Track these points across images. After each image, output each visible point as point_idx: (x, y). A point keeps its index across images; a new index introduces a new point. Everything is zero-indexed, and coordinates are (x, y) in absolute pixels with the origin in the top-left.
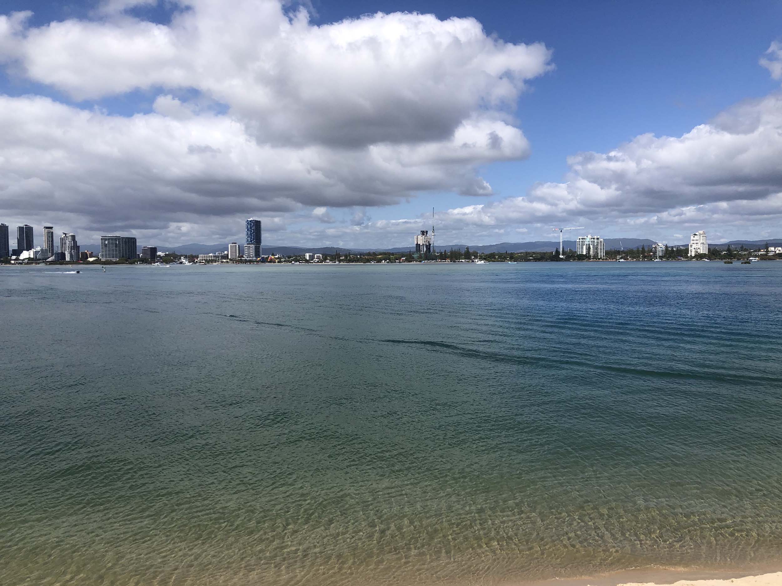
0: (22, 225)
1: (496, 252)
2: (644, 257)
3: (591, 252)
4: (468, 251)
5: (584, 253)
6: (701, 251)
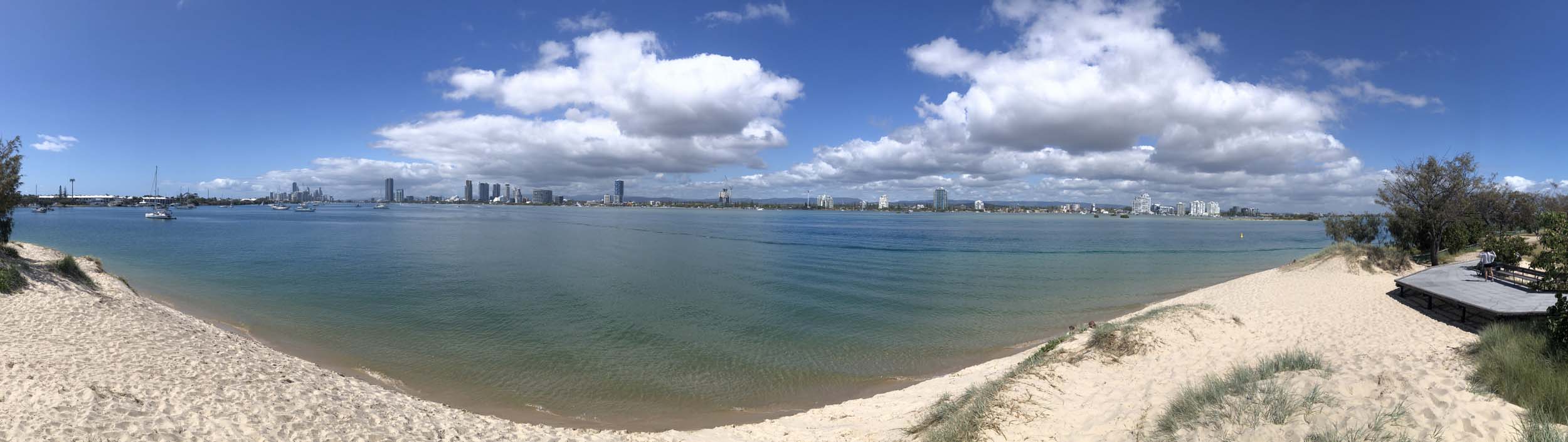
0: (495, 184)
1: (769, 203)
2: (855, 209)
3: (826, 205)
4: (752, 203)
5: (822, 205)
6: (885, 206)
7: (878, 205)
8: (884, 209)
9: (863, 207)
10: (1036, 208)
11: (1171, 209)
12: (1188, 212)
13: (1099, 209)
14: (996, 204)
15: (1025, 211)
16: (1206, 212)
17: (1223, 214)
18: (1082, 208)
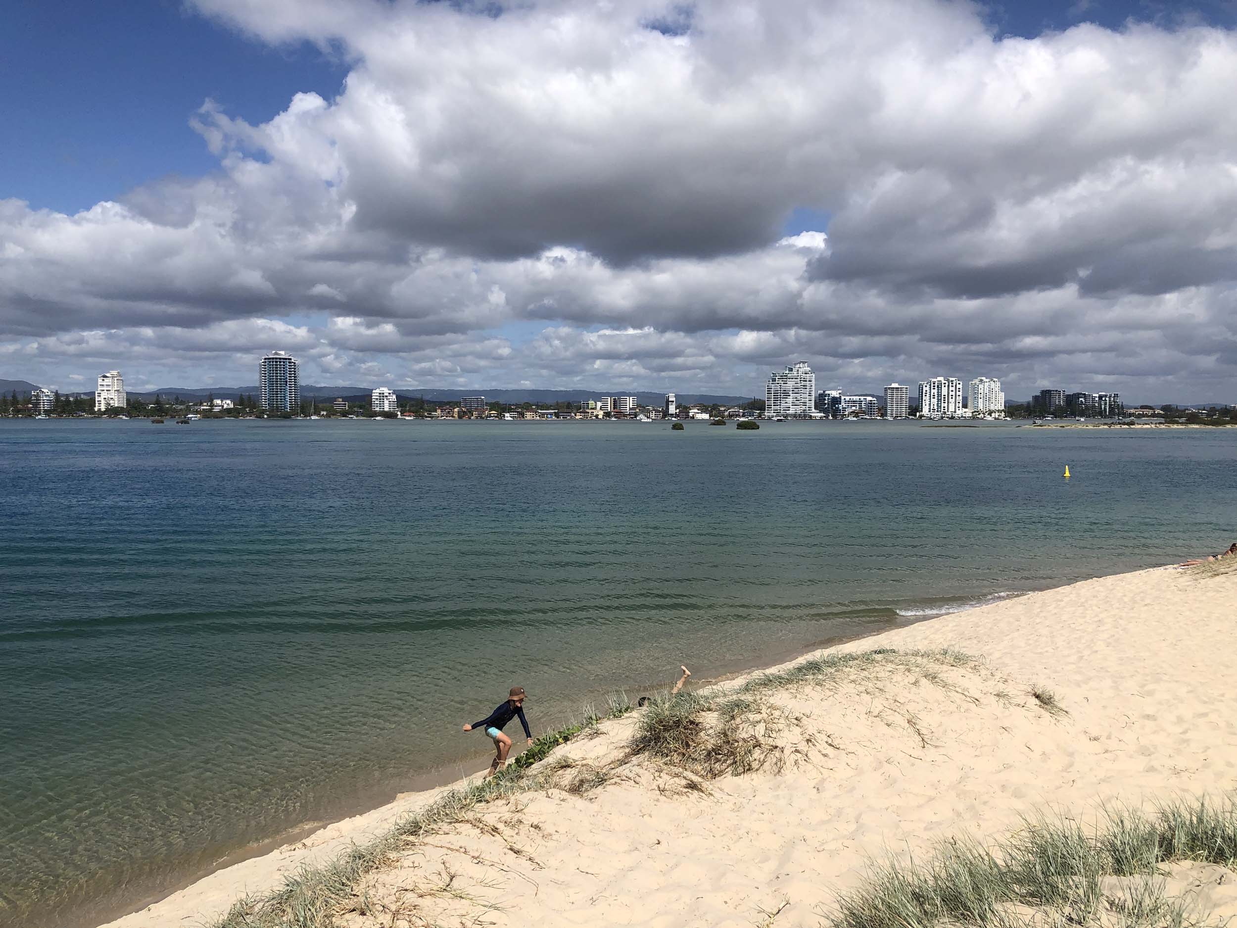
2: (17, 411)
6: (115, 404)
7: (92, 402)
8: (112, 412)
9: (44, 406)
10: (527, 407)
11: (871, 403)
12: (915, 409)
13: (684, 409)
14: (428, 397)
15: (500, 416)
16: (965, 406)
17: (1012, 410)
18: (642, 407)
